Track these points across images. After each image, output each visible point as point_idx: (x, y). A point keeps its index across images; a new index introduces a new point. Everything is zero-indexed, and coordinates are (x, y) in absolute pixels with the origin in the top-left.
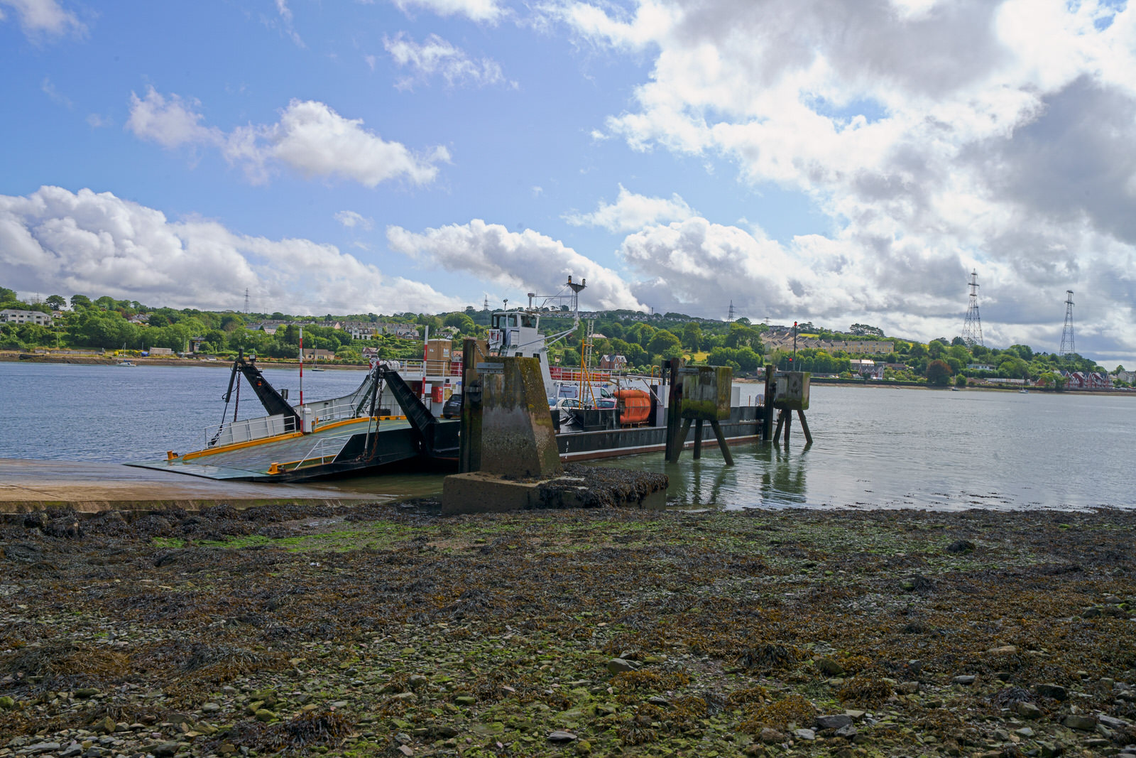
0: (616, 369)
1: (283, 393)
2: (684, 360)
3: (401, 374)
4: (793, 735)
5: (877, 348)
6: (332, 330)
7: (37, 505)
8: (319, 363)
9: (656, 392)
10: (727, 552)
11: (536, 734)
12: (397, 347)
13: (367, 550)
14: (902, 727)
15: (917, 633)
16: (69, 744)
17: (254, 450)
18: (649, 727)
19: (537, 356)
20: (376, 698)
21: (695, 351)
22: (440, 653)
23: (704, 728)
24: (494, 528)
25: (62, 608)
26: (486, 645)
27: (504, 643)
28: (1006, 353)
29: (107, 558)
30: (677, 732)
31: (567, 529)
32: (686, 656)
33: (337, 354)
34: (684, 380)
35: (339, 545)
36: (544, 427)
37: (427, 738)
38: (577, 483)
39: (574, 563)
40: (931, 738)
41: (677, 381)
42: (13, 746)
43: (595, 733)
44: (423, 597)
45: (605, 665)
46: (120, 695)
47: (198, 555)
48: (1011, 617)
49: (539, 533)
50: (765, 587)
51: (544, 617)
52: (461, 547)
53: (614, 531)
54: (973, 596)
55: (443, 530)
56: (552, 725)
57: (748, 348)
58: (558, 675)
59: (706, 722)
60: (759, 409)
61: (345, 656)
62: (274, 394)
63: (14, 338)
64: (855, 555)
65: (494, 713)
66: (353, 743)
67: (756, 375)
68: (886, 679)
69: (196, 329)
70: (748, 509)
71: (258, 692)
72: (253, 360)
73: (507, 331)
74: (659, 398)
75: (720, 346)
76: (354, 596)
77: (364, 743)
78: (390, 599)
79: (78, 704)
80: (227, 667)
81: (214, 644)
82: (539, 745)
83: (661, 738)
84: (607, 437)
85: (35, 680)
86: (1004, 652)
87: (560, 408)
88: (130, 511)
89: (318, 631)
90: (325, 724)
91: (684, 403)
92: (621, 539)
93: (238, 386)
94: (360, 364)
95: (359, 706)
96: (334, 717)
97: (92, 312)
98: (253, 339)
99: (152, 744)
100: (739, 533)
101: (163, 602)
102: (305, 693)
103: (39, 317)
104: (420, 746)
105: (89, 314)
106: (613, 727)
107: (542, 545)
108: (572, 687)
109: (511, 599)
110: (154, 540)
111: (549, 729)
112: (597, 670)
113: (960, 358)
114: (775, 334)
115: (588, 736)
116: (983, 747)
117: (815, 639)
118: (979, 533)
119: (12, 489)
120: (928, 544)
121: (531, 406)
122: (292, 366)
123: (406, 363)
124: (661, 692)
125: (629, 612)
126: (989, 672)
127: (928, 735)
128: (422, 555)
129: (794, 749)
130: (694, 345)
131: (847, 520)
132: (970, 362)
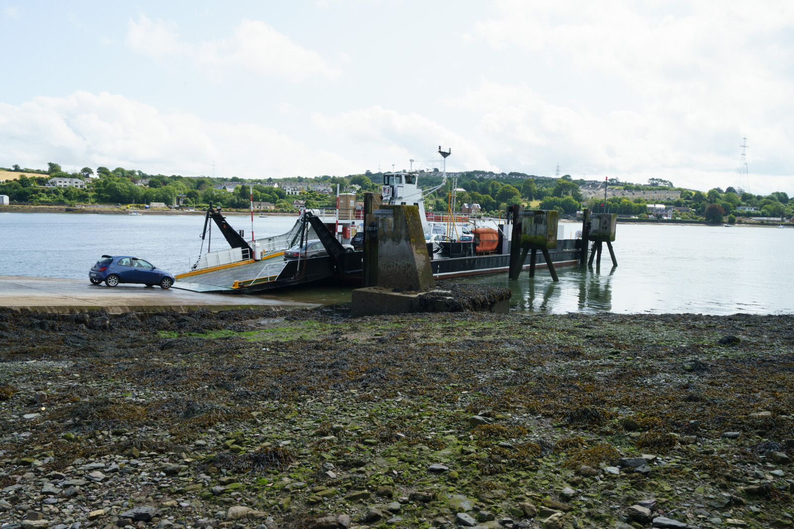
0: (473, 213)
1: (240, 232)
2: (523, 206)
3: (321, 219)
4: (603, 471)
5: (668, 195)
6: (272, 188)
7: (82, 309)
8: (264, 211)
9: (502, 230)
10: (554, 343)
11: (420, 466)
12: (317, 200)
13: (301, 340)
14: (684, 467)
15: (695, 401)
16: (111, 464)
17: (222, 272)
18: (500, 463)
19: (416, 204)
20: (310, 439)
21: (531, 199)
22: (353, 410)
23: (539, 464)
24: (387, 325)
25: (101, 377)
26: (384, 405)
27: (396, 404)
28: (768, 198)
29: (129, 344)
30: (519, 467)
31: (439, 326)
32: (525, 415)
33: (276, 205)
34: (523, 220)
35: (281, 337)
36: (422, 255)
37: (345, 466)
38: (446, 295)
39: (445, 350)
40: (706, 476)
41: (518, 221)
42: (75, 464)
43: (461, 466)
44: (340, 372)
45: (467, 420)
46: (142, 433)
47: (188, 343)
48: (767, 391)
49: (419, 329)
50: (582, 368)
51: (424, 387)
52: (365, 338)
53: (472, 328)
54: (738, 376)
55: (352, 326)
56: (431, 460)
57: (570, 197)
58: (434, 426)
59: (540, 460)
60: (577, 241)
61: (288, 411)
62: (235, 233)
63: (61, 197)
64: (649, 346)
65: (390, 451)
66: (295, 468)
67: (576, 216)
68: (672, 434)
69: (180, 189)
70: (569, 313)
71: (231, 433)
72: (218, 210)
73: (395, 187)
74: (504, 233)
75: (549, 196)
76: (293, 371)
77: (303, 469)
78: (318, 373)
79: (115, 439)
80: (210, 417)
81: (201, 402)
82: (422, 473)
83: (508, 470)
84: (467, 262)
85: (86, 422)
86: (762, 416)
87: (433, 241)
88: (143, 313)
89: (270, 394)
90: (276, 456)
91: (523, 237)
92: (477, 333)
93: (210, 228)
94: (292, 212)
95: (298, 444)
96: (282, 451)
97: (111, 179)
98: (219, 195)
99: (164, 466)
100: (563, 330)
101: (166, 373)
102: (262, 435)
103: (76, 183)
104: (340, 472)
105: (109, 179)
106: (474, 462)
107: (421, 338)
108: (444, 435)
109: (401, 374)
110: (159, 333)
111: (429, 462)
112: (462, 423)
113: (732, 203)
114: (590, 186)
115: (456, 468)
116: (745, 483)
117: (619, 404)
118: (743, 330)
119: (65, 298)
120: (703, 338)
121: (412, 240)
122: (246, 214)
123: (324, 211)
124: (507, 439)
125: (484, 384)
126: (750, 430)
127: (703, 473)
128: (338, 343)
129: (604, 481)
130: (530, 195)
131: (643, 321)
132: (739, 205)
